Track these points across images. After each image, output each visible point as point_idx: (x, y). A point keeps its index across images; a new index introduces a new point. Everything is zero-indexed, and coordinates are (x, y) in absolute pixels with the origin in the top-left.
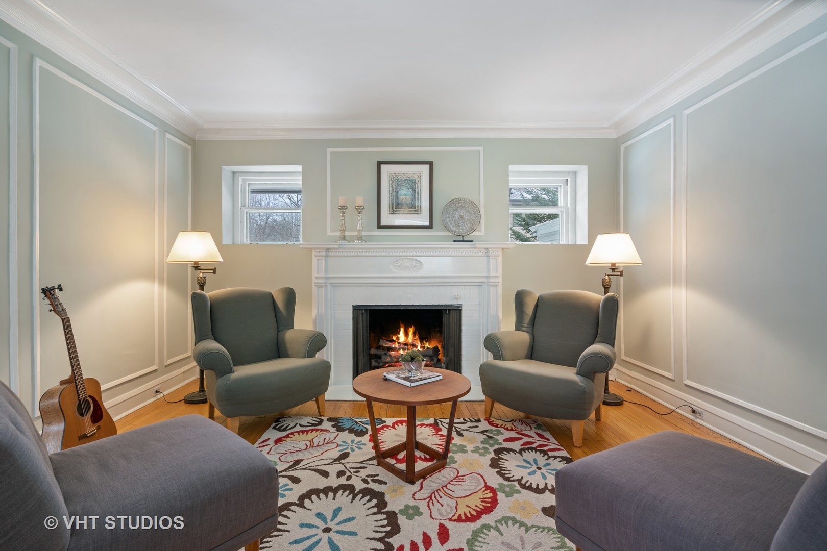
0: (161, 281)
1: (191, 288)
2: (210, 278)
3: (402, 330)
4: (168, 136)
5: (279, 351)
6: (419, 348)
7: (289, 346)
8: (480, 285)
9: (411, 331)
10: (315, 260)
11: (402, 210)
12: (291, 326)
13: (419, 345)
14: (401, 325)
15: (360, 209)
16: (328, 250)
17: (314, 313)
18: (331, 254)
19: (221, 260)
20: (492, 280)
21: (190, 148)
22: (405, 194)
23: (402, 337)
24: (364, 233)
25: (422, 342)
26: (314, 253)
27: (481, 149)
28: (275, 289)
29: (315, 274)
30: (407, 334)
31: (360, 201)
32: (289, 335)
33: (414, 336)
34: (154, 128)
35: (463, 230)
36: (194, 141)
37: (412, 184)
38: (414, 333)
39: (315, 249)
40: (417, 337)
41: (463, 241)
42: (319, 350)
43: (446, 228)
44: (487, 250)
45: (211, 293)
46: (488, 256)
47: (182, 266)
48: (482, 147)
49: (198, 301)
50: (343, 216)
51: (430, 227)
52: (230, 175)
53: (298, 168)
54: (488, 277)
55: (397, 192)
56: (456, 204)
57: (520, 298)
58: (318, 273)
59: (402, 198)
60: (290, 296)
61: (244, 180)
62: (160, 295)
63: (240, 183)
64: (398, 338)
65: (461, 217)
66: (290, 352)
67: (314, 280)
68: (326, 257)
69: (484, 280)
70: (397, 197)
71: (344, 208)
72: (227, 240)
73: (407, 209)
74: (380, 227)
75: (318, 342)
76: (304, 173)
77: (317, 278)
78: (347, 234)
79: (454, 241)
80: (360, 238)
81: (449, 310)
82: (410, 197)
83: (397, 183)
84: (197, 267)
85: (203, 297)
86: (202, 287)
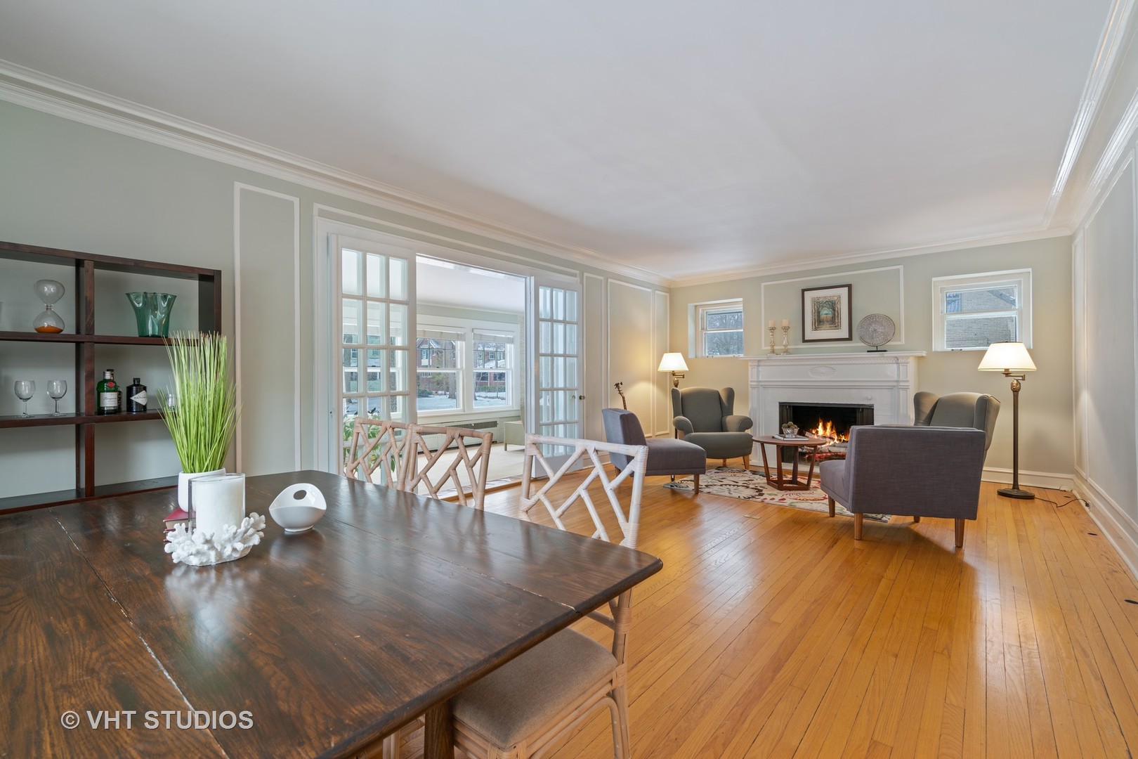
0: (653, 383)
1: (670, 387)
2: (681, 381)
3: (821, 424)
4: (657, 292)
5: (722, 427)
6: (836, 441)
7: (728, 425)
8: (892, 388)
9: (829, 425)
10: (750, 368)
11: (824, 326)
12: (731, 413)
13: (836, 438)
14: (820, 420)
15: (786, 329)
16: (759, 361)
17: (750, 406)
18: (761, 364)
19: (687, 369)
20: (901, 384)
21: (668, 295)
22: (826, 313)
23: (820, 429)
24: (789, 347)
25: (838, 435)
26: (750, 364)
27: (901, 267)
28: (721, 389)
29: (750, 379)
30: (825, 428)
31: (785, 323)
32: (729, 419)
33: (832, 430)
34: (650, 290)
35: (877, 341)
36: (670, 289)
37: (833, 305)
38: (832, 428)
39: (750, 360)
40: (834, 431)
41: (877, 351)
42: (748, 429)
43: (862, 339)
44: (897, 358)
45: (682, 389)
46: (898, 363)
47: (665, 373)
48: (902, 266)
49: (675, 394)
50: (772, 335)
51: (850, 339)
52: (694, 308)
53: (741, 299)
54: (897, 381)
55: (819, 313)
56: (871, 319)
57: (918, 399)
58: (752, 378)
59: (823, 316)
60: (731, 393)
61: (703, 310)
62: (653, 391)
63: (700, 312)
64: (817, 432)
65: (875, 330)
66: (729, 429)
67: (750, 383)
68: (758, 366)
69: (895, 384)
70: (819, 316)
71: (773, 329)
72: (691, 355)
73: (828, 326)
74: (804, 341)
75: (746, 423)
76: (744, 303)
77: (751, 381)
78: (775, 348)
79: (868, 351)
80: (787, 352)
81: (862, 409)
82: (830, 316)
83: (818, 306)
84: (674, 374)
85: (677, 391)
86: (676, 386)
